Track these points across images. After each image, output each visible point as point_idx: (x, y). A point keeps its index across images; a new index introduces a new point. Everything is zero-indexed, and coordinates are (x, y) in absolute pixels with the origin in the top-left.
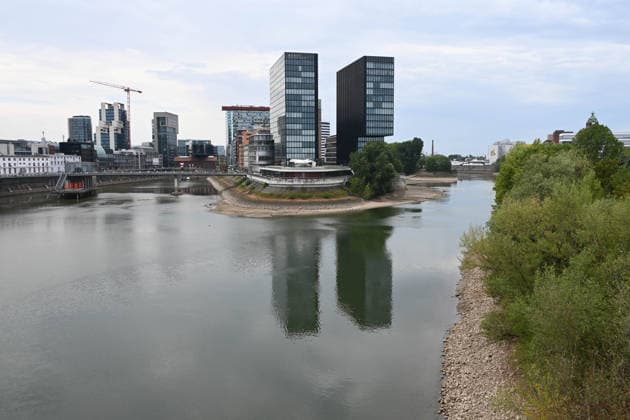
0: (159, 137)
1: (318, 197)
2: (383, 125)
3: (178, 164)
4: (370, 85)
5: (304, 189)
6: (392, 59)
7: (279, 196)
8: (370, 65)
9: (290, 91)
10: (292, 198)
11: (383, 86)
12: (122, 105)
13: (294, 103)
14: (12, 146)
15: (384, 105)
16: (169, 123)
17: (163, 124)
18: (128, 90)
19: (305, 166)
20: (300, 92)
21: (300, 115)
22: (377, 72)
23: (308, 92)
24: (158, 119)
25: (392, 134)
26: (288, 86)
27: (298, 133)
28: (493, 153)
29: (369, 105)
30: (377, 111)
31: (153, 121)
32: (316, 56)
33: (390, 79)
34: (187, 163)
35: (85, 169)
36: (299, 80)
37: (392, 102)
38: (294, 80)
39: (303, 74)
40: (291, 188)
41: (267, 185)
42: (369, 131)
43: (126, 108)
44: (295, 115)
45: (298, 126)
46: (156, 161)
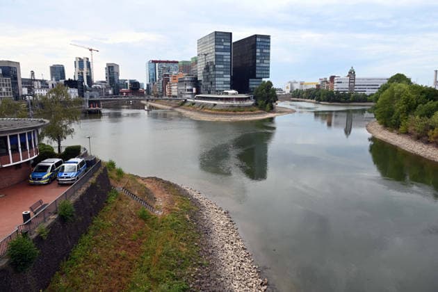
0: (110, 78)
1: (247, 111)
2: (264, 72)
3: (122, 93)
4: (258, 50)
5: (239, 107)
6: (269, 36)
7: (227, 111)
8: (258, 40)
9: (218, 53)
10: (234, 111)
11: (265, 51)
12: (88, 59)
13: (220, 60)
14: (39, 83)
15: (265, 61)
16: (115, 70)
17: (111, 70)
18: (91, 50)
19: (234, 94)
20: (223, 53)
21: (222, 66)
22: (261, 43)
23: (226, 53)
24: (109, 67)
25: (268, 77)
26: (217, 50)
27: (221, 76)
28: (287, 87)
29: (258, 61)
30: (262, 65)
31: (106, 69)
32: (231, 33)
33: (268, 47)
34: (127, 93)
35: (95, 96)
36: (222, 47)
37: (269, 60)
38: (219, 47)
39: (225, 44)
40: (232, 106)
41: (215, 105)
42: (257, 76)
43: (90, 60)
44: (220, 66)
45: (222, 73)
46: (110, 92)
